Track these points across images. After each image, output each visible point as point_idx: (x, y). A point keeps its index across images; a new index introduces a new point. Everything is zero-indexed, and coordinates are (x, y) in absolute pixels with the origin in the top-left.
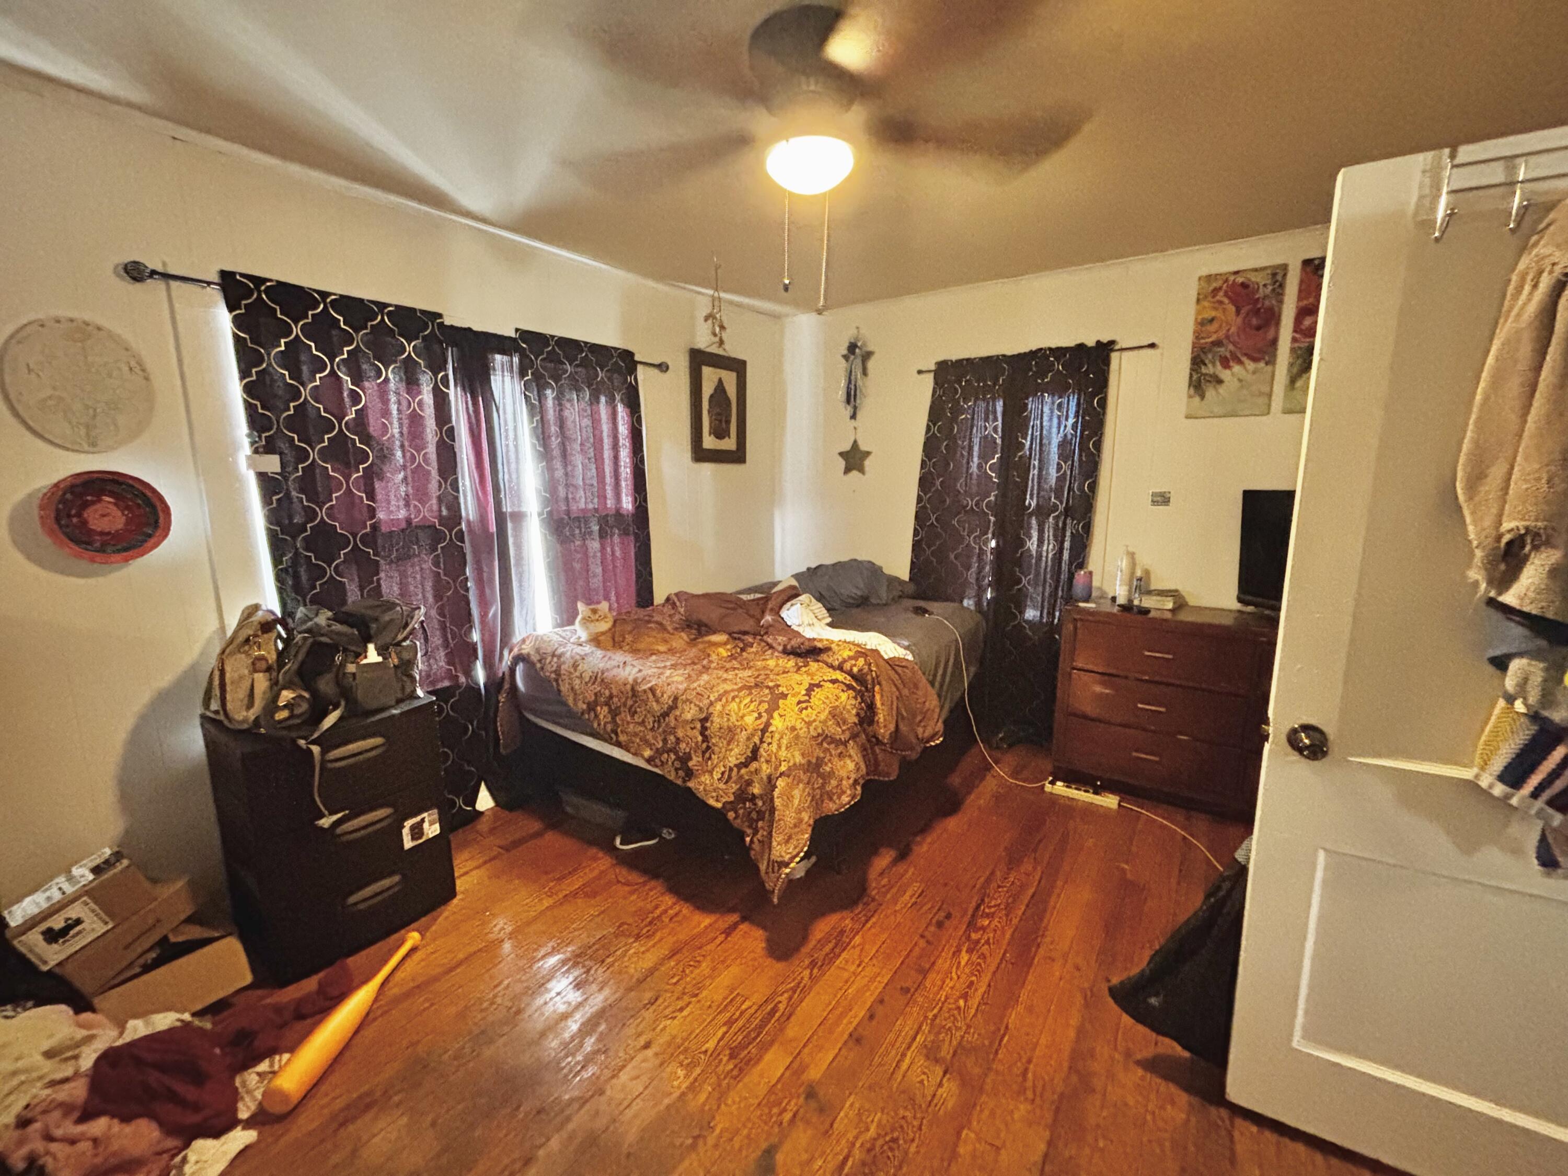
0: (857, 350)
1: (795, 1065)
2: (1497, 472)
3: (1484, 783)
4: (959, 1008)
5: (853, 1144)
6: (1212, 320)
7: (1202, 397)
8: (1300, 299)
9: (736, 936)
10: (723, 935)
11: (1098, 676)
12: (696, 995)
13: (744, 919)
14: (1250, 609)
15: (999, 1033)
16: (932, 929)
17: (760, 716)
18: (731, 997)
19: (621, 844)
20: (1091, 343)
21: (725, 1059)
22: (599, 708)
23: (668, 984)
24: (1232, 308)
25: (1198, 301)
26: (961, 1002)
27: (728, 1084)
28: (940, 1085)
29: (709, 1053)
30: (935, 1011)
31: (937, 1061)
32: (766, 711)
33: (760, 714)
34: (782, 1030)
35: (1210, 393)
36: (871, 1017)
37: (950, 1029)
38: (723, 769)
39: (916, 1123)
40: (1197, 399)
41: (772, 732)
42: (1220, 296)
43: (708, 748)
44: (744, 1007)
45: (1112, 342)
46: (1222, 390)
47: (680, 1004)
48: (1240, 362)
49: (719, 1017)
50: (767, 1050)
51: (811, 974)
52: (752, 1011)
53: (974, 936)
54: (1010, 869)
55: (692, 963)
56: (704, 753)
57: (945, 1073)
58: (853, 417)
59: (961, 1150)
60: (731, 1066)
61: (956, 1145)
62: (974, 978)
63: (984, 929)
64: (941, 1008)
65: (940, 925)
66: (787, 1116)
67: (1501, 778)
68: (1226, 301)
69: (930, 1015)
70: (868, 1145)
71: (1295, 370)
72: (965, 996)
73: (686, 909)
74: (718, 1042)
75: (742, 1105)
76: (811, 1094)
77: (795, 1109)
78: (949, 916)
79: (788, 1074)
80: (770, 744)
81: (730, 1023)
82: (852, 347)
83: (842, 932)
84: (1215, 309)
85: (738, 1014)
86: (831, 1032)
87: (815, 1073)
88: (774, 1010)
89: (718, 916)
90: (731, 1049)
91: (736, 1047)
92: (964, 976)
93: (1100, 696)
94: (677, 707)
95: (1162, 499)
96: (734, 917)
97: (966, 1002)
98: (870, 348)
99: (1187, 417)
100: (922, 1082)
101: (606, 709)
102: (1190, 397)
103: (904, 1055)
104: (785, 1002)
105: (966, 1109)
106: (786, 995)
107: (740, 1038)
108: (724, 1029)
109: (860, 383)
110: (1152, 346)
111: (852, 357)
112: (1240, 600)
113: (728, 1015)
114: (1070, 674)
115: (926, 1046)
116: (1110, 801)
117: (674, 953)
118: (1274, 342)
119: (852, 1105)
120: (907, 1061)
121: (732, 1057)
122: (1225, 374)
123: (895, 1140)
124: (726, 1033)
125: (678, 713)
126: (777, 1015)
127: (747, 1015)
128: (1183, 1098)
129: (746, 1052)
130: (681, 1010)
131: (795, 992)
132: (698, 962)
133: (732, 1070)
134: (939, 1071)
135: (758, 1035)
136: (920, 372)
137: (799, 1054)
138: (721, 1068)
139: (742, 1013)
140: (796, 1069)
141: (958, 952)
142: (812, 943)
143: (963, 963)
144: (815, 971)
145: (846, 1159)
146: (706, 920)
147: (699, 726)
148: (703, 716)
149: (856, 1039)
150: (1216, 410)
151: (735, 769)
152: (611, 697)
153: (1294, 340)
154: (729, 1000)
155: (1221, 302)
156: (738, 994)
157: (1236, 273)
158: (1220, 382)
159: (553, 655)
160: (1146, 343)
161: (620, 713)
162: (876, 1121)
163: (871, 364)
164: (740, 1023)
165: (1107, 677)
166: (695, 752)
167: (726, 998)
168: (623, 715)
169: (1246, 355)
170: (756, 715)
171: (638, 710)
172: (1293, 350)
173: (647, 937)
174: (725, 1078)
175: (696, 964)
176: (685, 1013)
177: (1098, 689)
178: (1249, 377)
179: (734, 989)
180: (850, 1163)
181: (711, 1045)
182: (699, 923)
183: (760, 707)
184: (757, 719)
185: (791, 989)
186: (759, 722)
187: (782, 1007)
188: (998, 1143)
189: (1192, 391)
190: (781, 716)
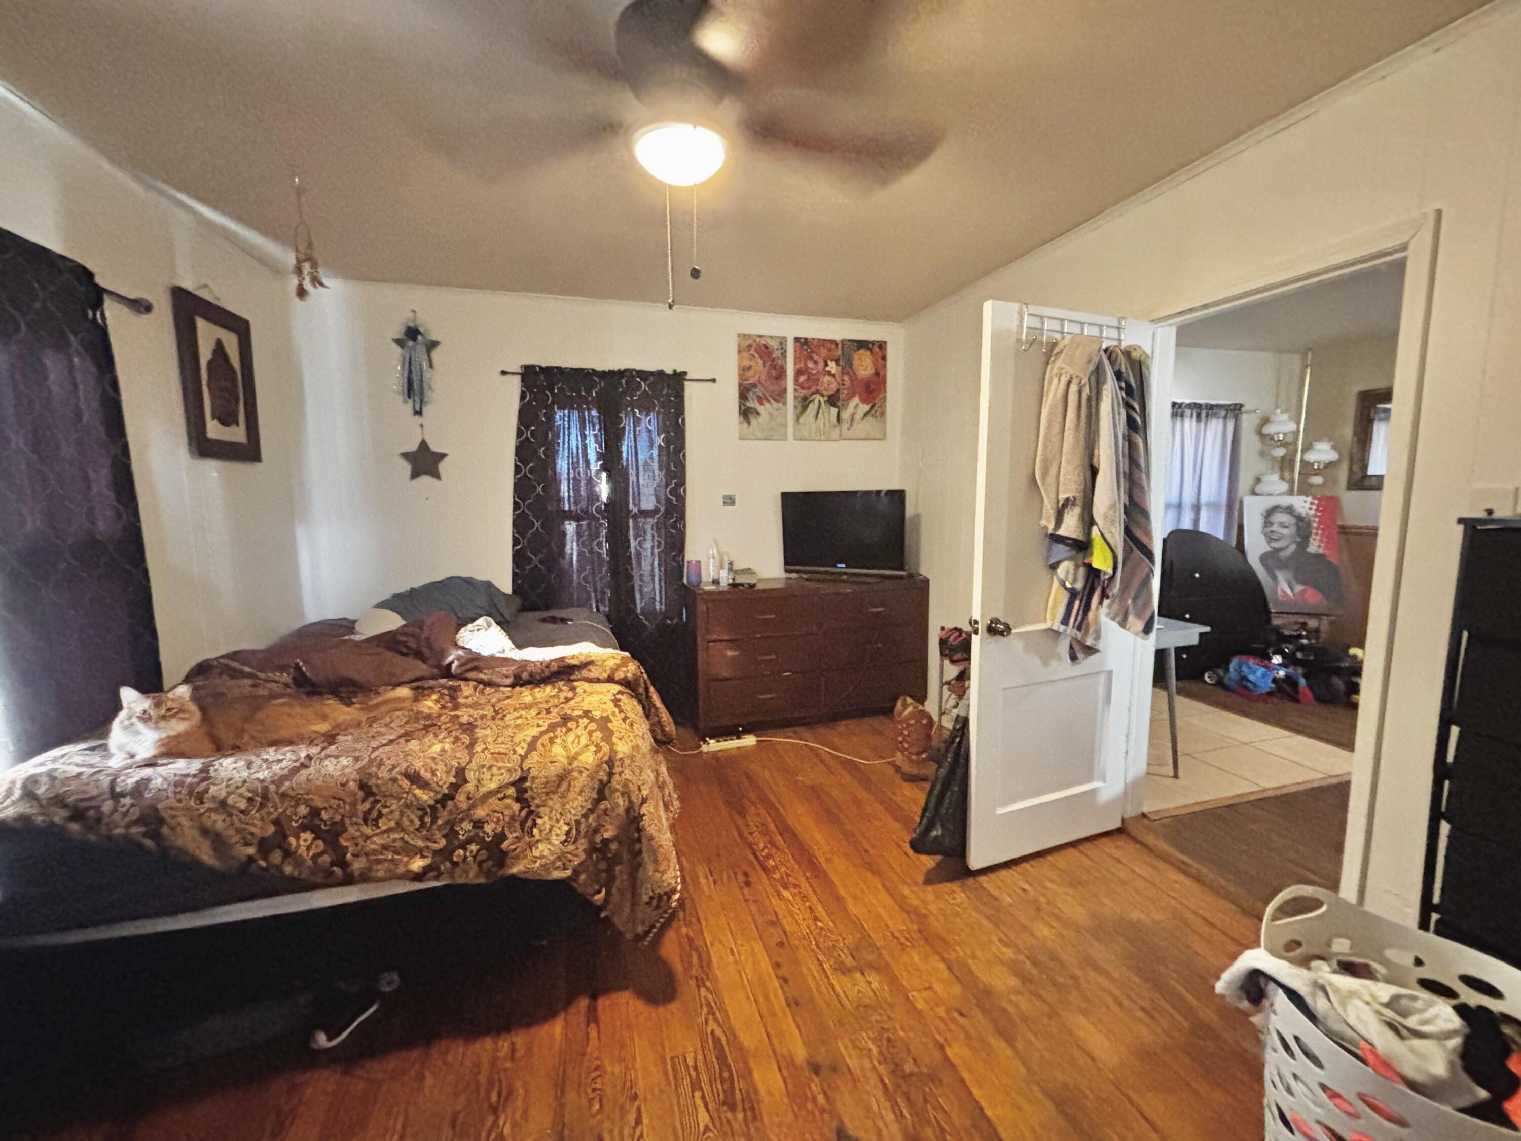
0: (419, 337)
1: (783, 1064)
2: (1053, 471)
3: (1055, 628)
4: (822, 929)
5: (874, 1068)
6: (750, 368)
7: (749, 423)
8: (795, 364)
9: (604, 1018)
10: (592, 1026)
11: (729, 644)
12: (636, 1096)
13: (594, 997)
14: (794, 575)
15: (856, 925)
16: (746, 891)
17: (598, 749)
18: (669, 1067)
19: (330, 1039)
20: (669, 371)
21: (729, 1115)
22: (292, 840)
23: (593, 1116)
24: (760, 361)
25: (739, 352)
26: (820, 924)
27: (757, 1129)
28: (870, 983)
29: (711, 1127)
30: (814, 943)
31: (850, 971)
32: (603, 739)
33: (597, 746)
34: (741, 1048)
35: (754, 422)
36: (785, 980)
37: (834, 946)
38: (566, 828)
39: (885, 1018)
40: (746, 425)
41: (621, 759)
42: (752, 352)
43: (531, 813)
44: (691, 1063)
45: (685, 373)
46: (760, 419)
47: (631, 1118)
48: (769, 401)
49: (681, 1090)
50: (750, 1073)
51: (708, 989)
52: (700, 1057)
53: (777, 876)
54: (744, 817)
55: (593, 1075)
56: (523, 823)
57: (863, 973)
58: (419, 413)
59: (920, 1007)
60: (740, 1116)
61: (915, 1008)
62: (807, 904)
63: (776, 867)
64: (815, 938)
65: (748, 884)
66: (821, 1099)
67: (1062, 623)
68: (756, 355)
69: (814, 947)
70: (882, 1058)
71: (798, 411)
72: (816, 919)
73: (520, 1039)
74: (708, 1111)
75: (785, 1130)
76: (816, 1069)
77: (820, 1089)
78: (746, 874)
79: (785, 1073)
80: (620, 774)
81: (696, 1085)
82: (412, 333)
83: (690, 940)
84: (751, 359)
85: (693, 1074)
86: (773, 1015)
87: (801, 1054)
88: (717, 1040)
89: (563, 1015)
90: (724, 1104)
91: (726, 1097)
92: (802, 908)
93: (734, 658)
94: (466, 781)
95: (729, 501)
96: (583, 1003)
97: (821, 921)
98: (434, 337)
99: (740, 439)
100: (859, 992)
101: (307, 836)
102: (741, 423)
103: (831, 985)
104: (715, 1027)
105: (893, 980)
106: (711, 1022)
107: (719, 1087)
108: (698, 1094)
109: (427, 375)
110: (714, 381)
111: (411, 343)
112: (786, 571)
113: (687, 1082)
114: (707, 647)
115: (836, 969)
116: (750, 741)
117: (560, 1087)
118: (785, 390)
119: (846, 1047)
120: (837, 987)
121: (733, 1108)
122: (761, 409)
123: (889, 1040)
124: (703, 1097)
125: (470, 787)
126: (724, 1042)
127: (700, 1065)
128: (955, 886)
129: (737, 1091)
130: (638, 1121)
131: (714, 1014)
132: (597, 1068)
133: (745, 1115)
134: (858, 975)
135: (730, 1070)
136: (504, 373)
137: (775, 1054)
138: (736, 1126)
139: (695, 1068)
140: (785, 1063)
141: (779, 894)
142: (678, 968)
143: (791, 898)
144: (708, 984)
145: (882, 1081)
146: (557, 1028)
147: (511, 791)
148: (516, 776)
149: (794, 1004)
150: (759, 434)
151: (583, 820)
152: (315, 813)
153: (796, 390)
154: (670, 1072)
155: (753, 355)
156: (672, 1058)
157: (760, 336)
158: (758, 414)
159: (115, 796)
160: (710, 378)
161: (345, 830)
162: (866, 1040)
163: (436, 354)
164: (704, 1077)
165: (733, 643)
166: (509, 827)
167: (666, 1073)
168: (352, 830)
169: (771, 396)
170: (593, 748)
171: (385, 811)
172: (796, 397)
173: (506, 1099)
174: (747, 1126)
175: (597, 1073)
176: (645, 1121)
177: (729, 653)
178: (774, 412)
179: (663, 1059)
180: (887, 1081)
181: (703, 1118)
182: (551, 1036)
183: (593, 739)
184: (596, 752)
185: (709, 1013)
186: (600, 755)
187: (718, 1032)
188: (927, 985)
189: (742, 419)
190: (620, 739)
